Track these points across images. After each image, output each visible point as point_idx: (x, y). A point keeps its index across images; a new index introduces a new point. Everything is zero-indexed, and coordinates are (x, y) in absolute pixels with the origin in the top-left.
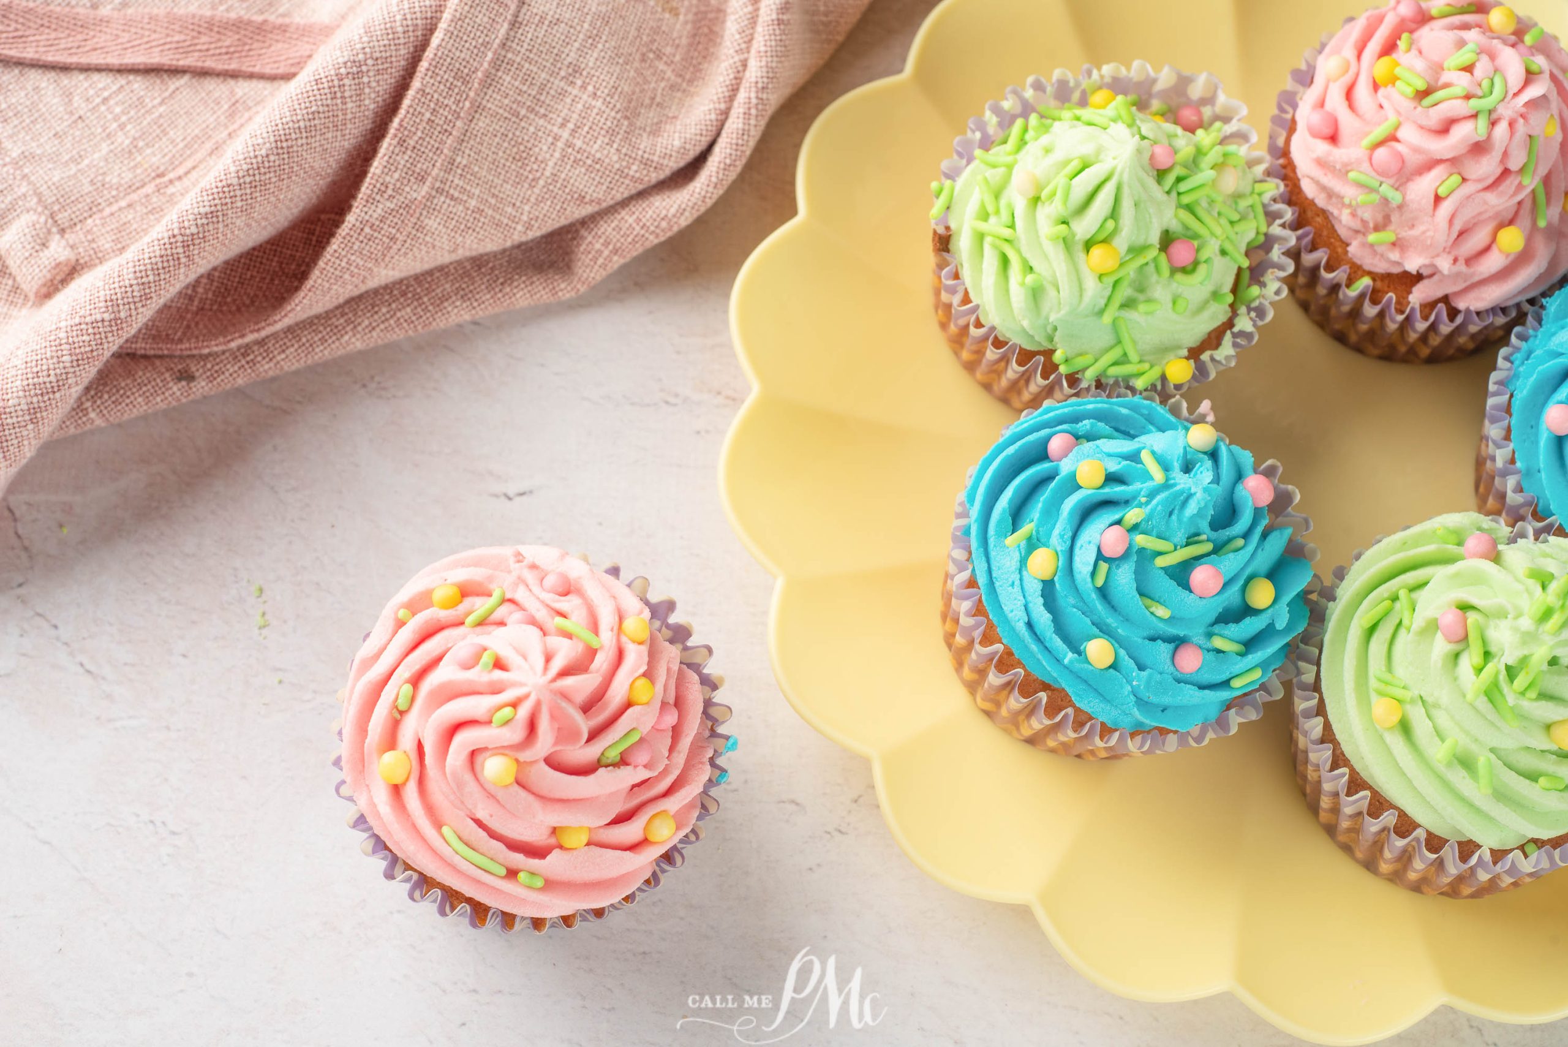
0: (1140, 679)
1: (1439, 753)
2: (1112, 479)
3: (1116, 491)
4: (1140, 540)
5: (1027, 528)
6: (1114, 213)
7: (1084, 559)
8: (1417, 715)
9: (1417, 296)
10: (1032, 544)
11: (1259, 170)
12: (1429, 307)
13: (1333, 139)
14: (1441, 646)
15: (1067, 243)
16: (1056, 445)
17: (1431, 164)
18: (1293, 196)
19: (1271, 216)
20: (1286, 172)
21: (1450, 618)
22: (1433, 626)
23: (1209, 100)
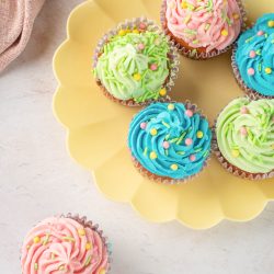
0: (185, 168)
1: (250, 158)
2: (158, 130)
3: (161, 133)
4: (172, 141)
5: (146, 150)
6: (136, 67)
7: (162, 151)
8: (242, 151)
9: (207, 51)
10: (149, 152)
11: (163, 35)
12: (210, 53)
13: (177, 23)
14: (243, 137)
15: (128, 76)
16: (142, 125)
17: (201, 24)
18: (172, 38)
19: (170, 45)
20: (168, 33)
21: (242, 130)
22: (239, 132)
23: (145, 21)
